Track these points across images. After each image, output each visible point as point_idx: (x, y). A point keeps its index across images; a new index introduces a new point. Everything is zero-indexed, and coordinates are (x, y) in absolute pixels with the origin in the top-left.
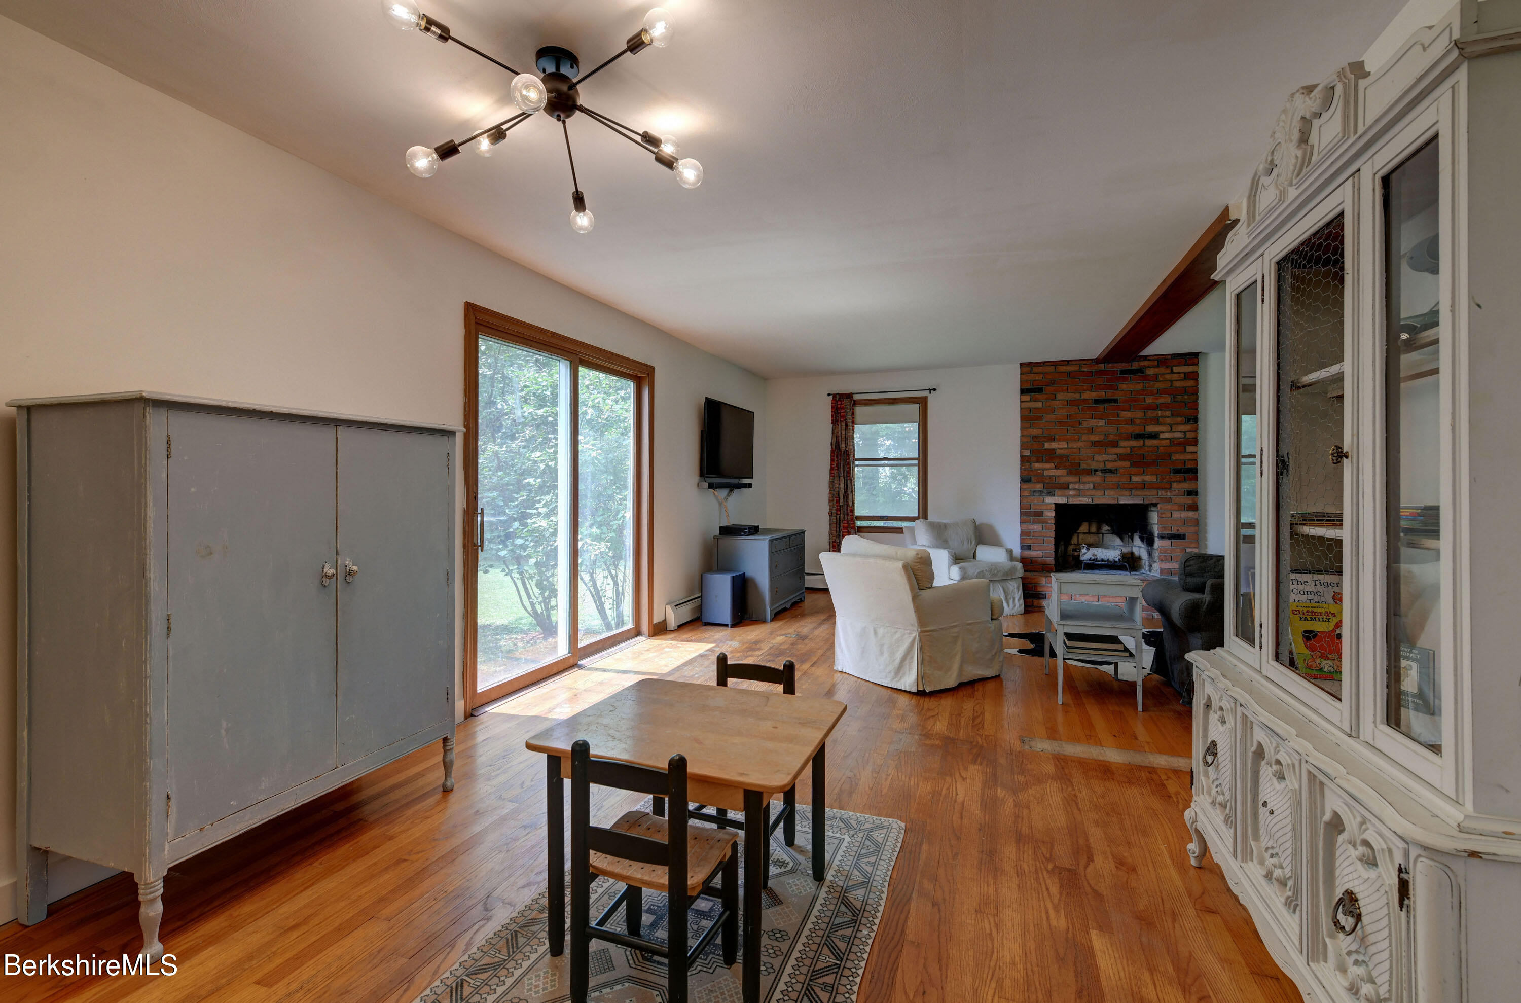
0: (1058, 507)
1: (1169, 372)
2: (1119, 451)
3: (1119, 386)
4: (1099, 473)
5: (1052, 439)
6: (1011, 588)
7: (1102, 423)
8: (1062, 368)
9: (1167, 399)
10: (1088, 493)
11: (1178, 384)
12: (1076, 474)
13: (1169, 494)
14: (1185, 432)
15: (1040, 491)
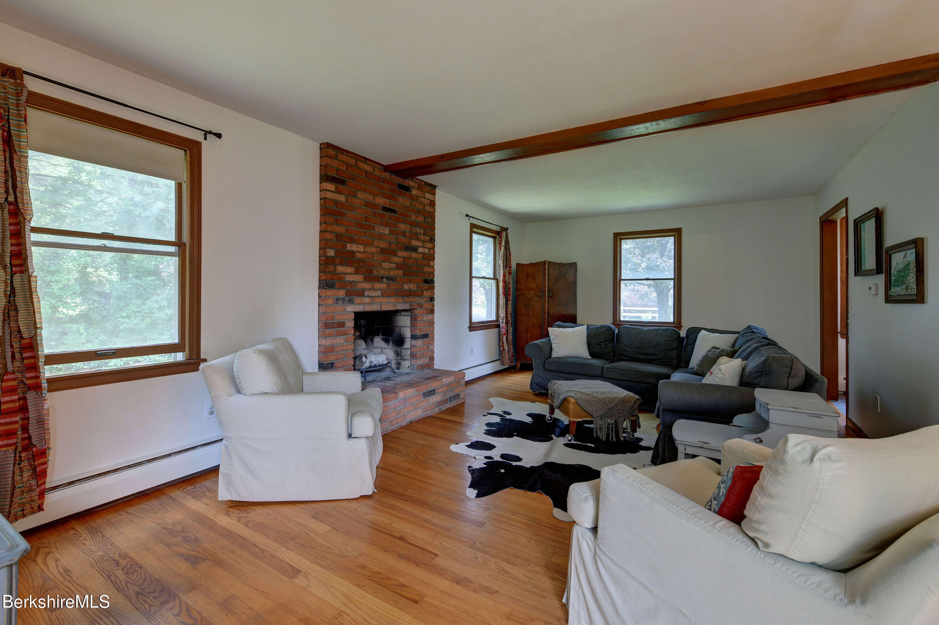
1: (423, 196)
2: (397, 260)
3: (397, 199)
4: (384, 280)
5: (353, 241)
7: (387, 231)
9: (422, 219)
10: (378, 300)
11: (427, 209)
12: (370, 281)
13: (422, 300)
14: (429, 249)
15: (343, 299)
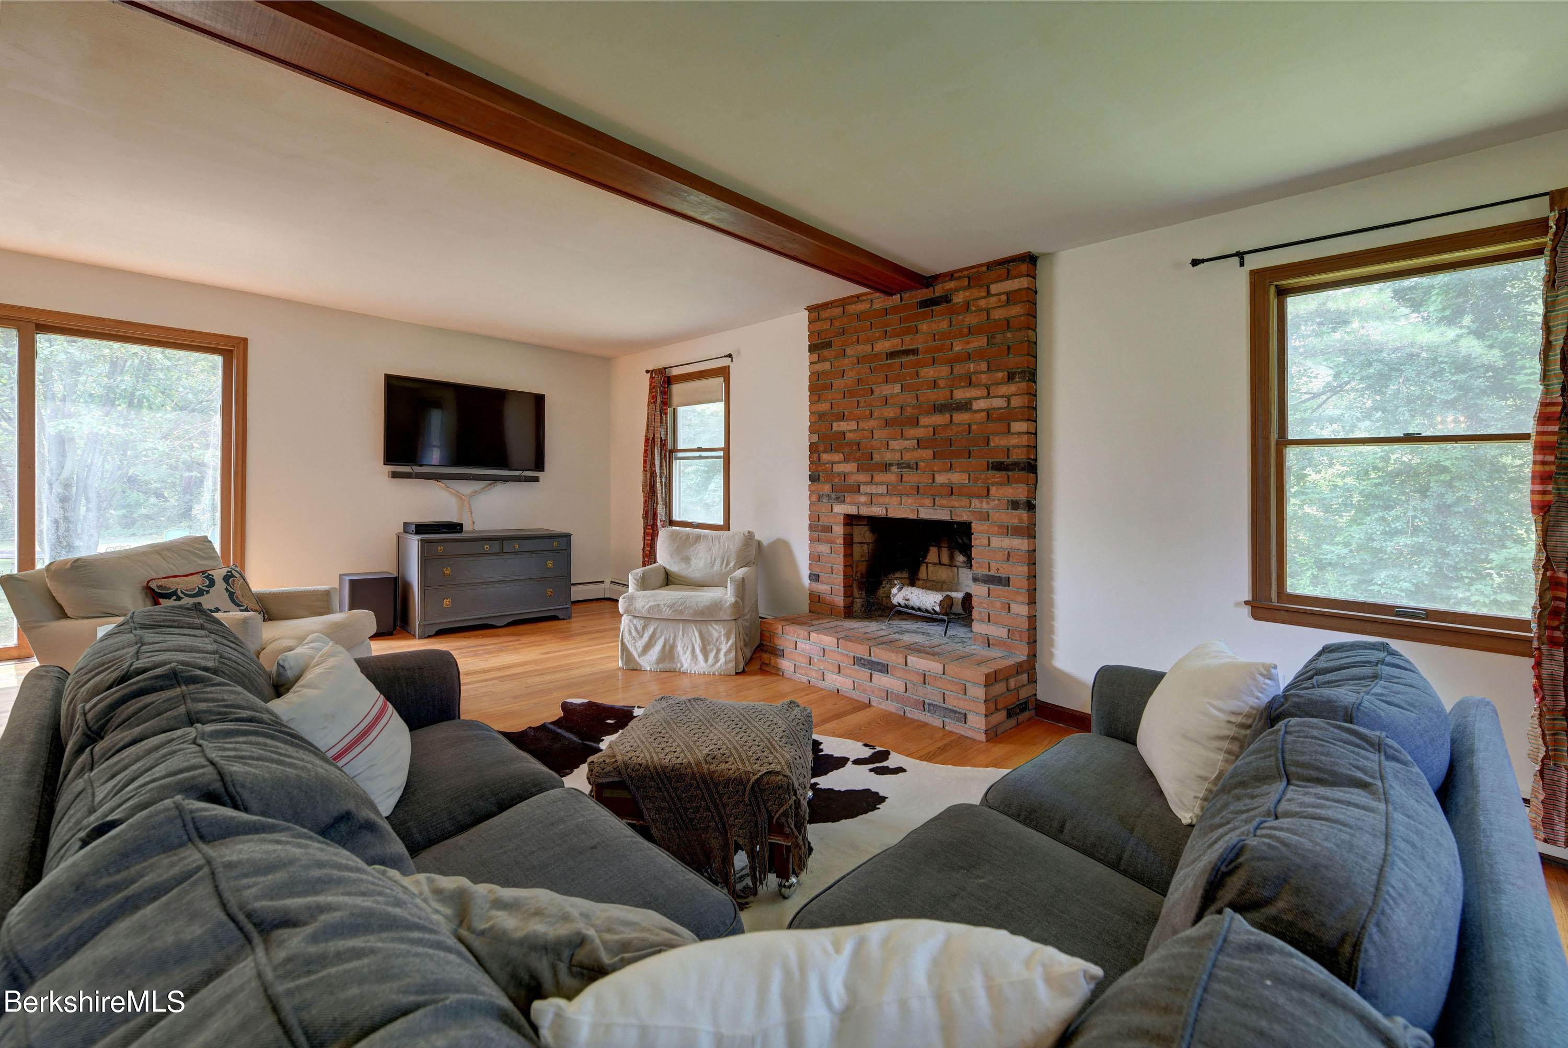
0: (850, 520)
1: (984, 294)
2: (919, 432)
3: (919, 327)
4: (895, 469)
5: (842, 417)
6: (715, 634)
7: (897, 388)
8: (852, 308)
9: (980, 342)
10: (881, 500)
11: (998, 314)
12: (867, 471)
13: (985, 506)
14: (1008, 398)
15: (828, 496)
